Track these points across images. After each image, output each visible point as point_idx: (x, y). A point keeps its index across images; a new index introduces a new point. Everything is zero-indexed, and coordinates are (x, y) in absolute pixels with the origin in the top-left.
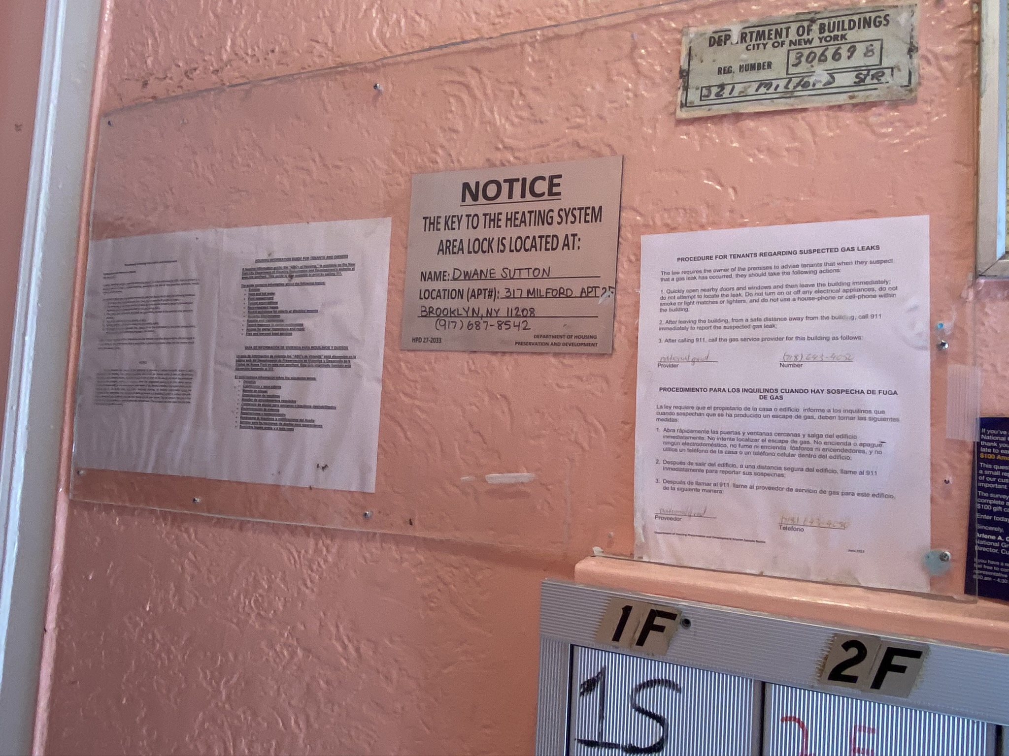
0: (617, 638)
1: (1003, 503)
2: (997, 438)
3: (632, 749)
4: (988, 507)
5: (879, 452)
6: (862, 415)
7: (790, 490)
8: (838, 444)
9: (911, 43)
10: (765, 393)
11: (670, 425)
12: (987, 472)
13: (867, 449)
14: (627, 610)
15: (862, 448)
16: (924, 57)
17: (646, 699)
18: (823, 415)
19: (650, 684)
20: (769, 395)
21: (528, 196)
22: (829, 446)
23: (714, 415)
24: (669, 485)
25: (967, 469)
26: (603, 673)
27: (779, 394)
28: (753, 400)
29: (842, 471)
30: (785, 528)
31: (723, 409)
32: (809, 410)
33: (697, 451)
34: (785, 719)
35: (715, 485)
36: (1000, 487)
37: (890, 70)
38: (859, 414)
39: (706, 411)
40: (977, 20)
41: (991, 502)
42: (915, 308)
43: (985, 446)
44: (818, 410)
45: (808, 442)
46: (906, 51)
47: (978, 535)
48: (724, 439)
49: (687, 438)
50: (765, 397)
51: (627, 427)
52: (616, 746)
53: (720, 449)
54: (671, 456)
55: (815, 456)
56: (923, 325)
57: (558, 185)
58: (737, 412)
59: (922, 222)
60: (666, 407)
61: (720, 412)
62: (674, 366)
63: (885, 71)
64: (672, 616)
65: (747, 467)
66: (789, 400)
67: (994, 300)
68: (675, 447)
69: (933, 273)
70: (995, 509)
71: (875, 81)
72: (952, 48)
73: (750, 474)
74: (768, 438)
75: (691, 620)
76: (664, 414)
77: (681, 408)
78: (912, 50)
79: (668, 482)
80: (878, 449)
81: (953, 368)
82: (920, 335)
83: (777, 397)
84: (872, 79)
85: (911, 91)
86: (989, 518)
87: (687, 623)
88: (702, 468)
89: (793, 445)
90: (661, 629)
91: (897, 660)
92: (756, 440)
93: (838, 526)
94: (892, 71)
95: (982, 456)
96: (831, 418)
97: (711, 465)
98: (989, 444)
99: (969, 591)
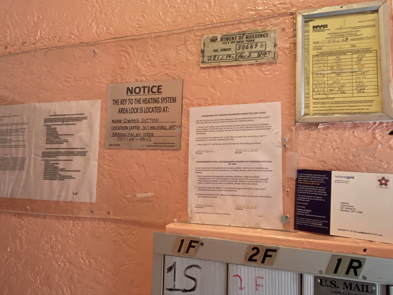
0: (179, 251)
1: (305, 198)
2: (303, 176)
3: (185, 291)
4: (301, 200)
5: (267, 182)
6: (261, 169)
7: (239, 196)
8: (253, 179)
9: (275, 43)
10: (230, 163)
11: (200, 174)
12: (300, 188)
13: (263, 181)
14: (182, 241)
15: (261, 181)
16: (279, 48)
17: (189, 272)
18: (249, 169)
19: (191, 266)
20: (232, 163)
21: (150, 93)
22: (251, 180)
23: (214, 170)
24: (200, 195)
25: (294, 187)
26: (175, 264)
27: (235, 163)
28: (226, 165)
29: (255, 189)
30: (237, 209)
31: (217, 168)
32: (244, 168)
33: (209, 183)
34: (234, 276)
35: (215, 195)
36: (304, 193)
37: (268, 52)
38: (260, 169)
39: (211, 169)
40: (295, 36)
41: (301, 198)
42: (276, 133)
43: (299, 179)
44: (247, 168)
45: (244, 179)
46: (273, 46)
47: (298, 209)
48: (217, 179)
49: (205, 179)
50: (230, 164)
51: (186, 175)
52: (179, 290)
53: (216, 182)
54: (200, 185)
55: (246, 184)
56: (279, 139)
57: (161, 89)
58: (222, 169)
59: (278, 104)
60: (198, 168)
61: (216, 169)
62: (201, 154)
63: (267, 52)
64: (197, 242)
65: (225, 188)
66: (238, 165)
67: (301, 130)
68: (201, 182)
69: (282, 121)
70: (303, 200)
71: (264, 56)
72: (288, 45)
73: (226, 191)
74: (232, 178)
75: (204, 243)
76: (198, 170)
77: (203, 168)
78: (275, 45)
79: (199, 194)
80: (266, 181)
81: (289, 153)
82: (278, 142)
83: (234, 164)
84: (263, 55)
85: (275, 60)
86: (301, 203)
87: (202, 244)
88: (210, 189)
89: (240, 180)
90: (194, 247)
91: (269, 253)
92: (228, 179)
93: (254, 208)
94: (269, 53)
95: (298, 182)
96: (251, 171)
97: (213, 188)
98: (300, 178)
99: (295, 228)
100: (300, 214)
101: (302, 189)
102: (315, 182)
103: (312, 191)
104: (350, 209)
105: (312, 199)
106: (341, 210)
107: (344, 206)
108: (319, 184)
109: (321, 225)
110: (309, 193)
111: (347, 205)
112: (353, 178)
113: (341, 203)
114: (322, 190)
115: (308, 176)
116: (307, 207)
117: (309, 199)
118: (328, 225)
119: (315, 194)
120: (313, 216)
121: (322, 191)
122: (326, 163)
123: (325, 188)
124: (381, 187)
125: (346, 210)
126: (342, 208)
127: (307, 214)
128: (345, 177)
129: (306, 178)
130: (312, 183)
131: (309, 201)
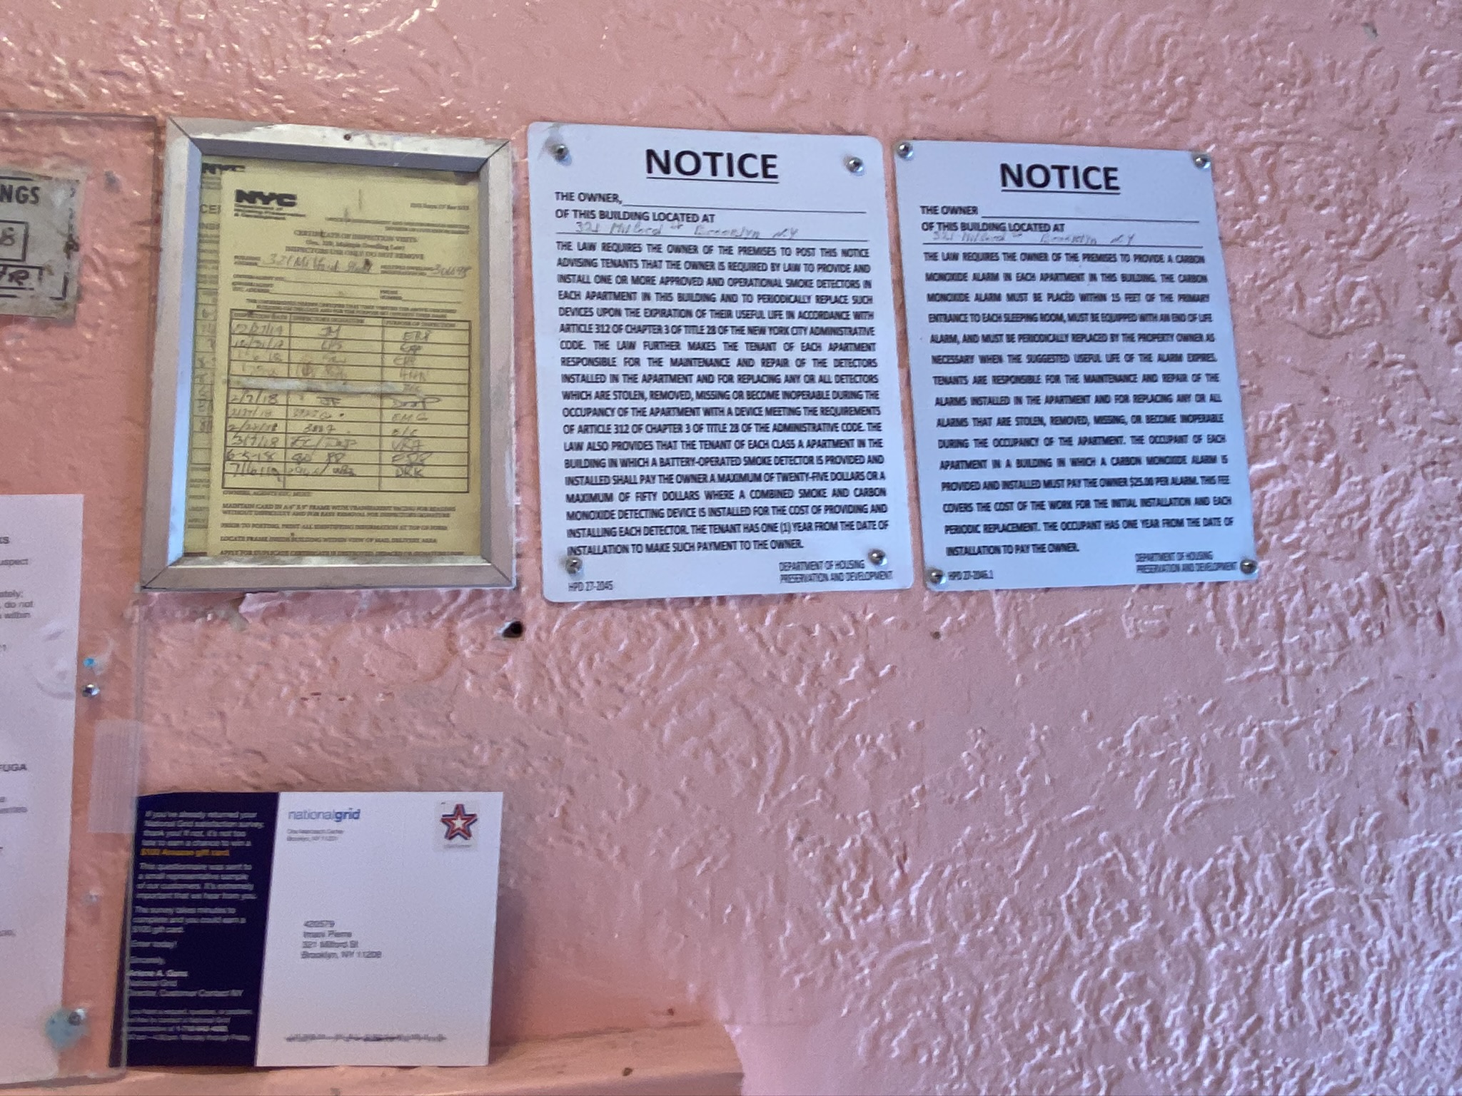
1: (164, 920)
2: (163, 824)
4: (146, 930)
9: (70, 236)
12: (148, 877)
16: (87, 259)
25: (122, 875)
36: (165, 896)
37: (37, 271)
40: (157, 221)
41: (151, 920)
42: (54, 636)
43: (147, 838)
46: (62, 246)
47: (129, 973)
56: (68, 663)
59: (71, 506)
63: (30, 271)
67: (171, 621)
69: (85, 581)
71: (15, 284)
72: (131, 255)
78: (72, 246)
81: (104, 728)
82: (62, 675)
84: (10, 280)
85: (65, 306)
86: (146, 944)
94: (41, 274)
95: (143, 853)
98: (154, 834)
99: (114, 1062)
100: (140, 994)
101: (153, 881)
102: (210, 844)
103: (198, 886)
104: (338, 945)
105: (193, 921)
106: (305, 955)
107: (316, 935)
108: (226, 853)
109: (223, 1029)
110: (185, 896)
111: (326, 929)
112: (355, 815)
113: (306, 925)
114: (237, 877)
115: (185, 819)
116: (172, 960)
117: (180, 920)
118: (250, 1025)
119: (210, 896)
120: (192, 994)
121: (237, 880)
122: (265, 761)
123: (248, 867)
124: (450, 847)
125: (325, 950)
126: (307, 945)
127: (170, 989)
128: (327, 816)
129: (176, 829)
130: (199, 848)
131: (179, 930)
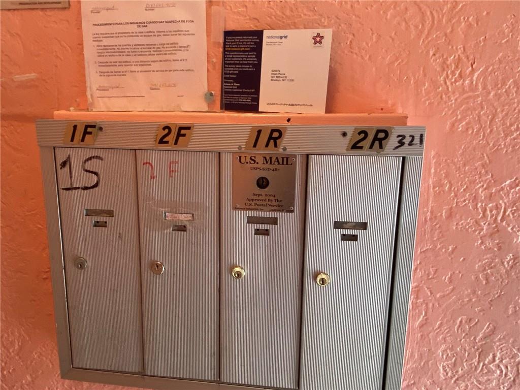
0: (72, 140)
1: (233, 69)
2: (231, 41)
3: (86, 188)
4: (228, 72)
5: (188, 50)
6: (180, 33)
7: (154, 71)
8: (171, 47)
11: (100, 43)
12: (228, 56)
13: (182, 49)
14: (75, 127)
15: (180, 49)
17: (88, 166)
18: (165, 34)
19: (90, 159)
20: (141, 25)
22: (168, 49)
23: (119, 37)
24: (102, 74)
25: (220, 56)
26: (69, 158)
27: (146, 24)
28: (134, 28)
29: (174, 60)
30: (152, 89)
31: (122, 33)
32: (159, 32)
33: (113, 55)
34: (144, 164)
35: (123, 72)
36: (232, 62)
38: (178, 32)
39: (115, 35)
41: (229, 69)
43: (227, 45)
44: (163, 32)
45: (159, 48)
47: (225, 84)
48: (124, 49)
49: (107, 49)
50: (139, 26)
51: (81, 46)
52: (78, 188)
53: (123, 54)
54: (102, 59)
55: (162, 54)
58: (128, 35)
60: (97, 34)
61: (121, 35)
62: (99, 12)
64: (94, 126)
65: (136, 62)
66: (151, 27)
68: (102, 54)
70: (231, 72)
73: (137, 65)
74: (143, 47)
75: (103, 127)
76: (96, 38)
77: (103, 34)
79: (102, 72)
80: (186, 48)
81: (214, 8)
83: (145, 26)
86: (228, 76)
87: (101, 129)
88: (119, 64)
89: (154, 50)
90: (90, 133)
91: (183, 132)
92: (138, 48)
93: (173, 86)
95: (226, 49)
96: (168, 35)
97: (120, 62)
98: (228, 43)
99: (221, 108)
100: (227, 90)
101: (229, 58)
102: (244, 46)
103: (241, 59)
104: (282, 77)
105: (241, 69)
106: (272, 80)
107: (275, 74)
108: (249, 49)
109: (250, 100)
110: (238, 62)
111: (278, 72)
112: (286, 37)
113: (272, 71)
114: (252, 56)
115: (237, 39)
116: (235, 81)
117: (237, 69)
118: (257, 100)
119: (245, 62)
120: (241, 90)
122: (259, 22)
123: (255, 53)
124: (315, 47)
125: (277, 79)
126: (272, 77)
127: (235, 89)
128: (278, 37)
129: (235, 42)
130: (242, 48)
131: (237, 72)
